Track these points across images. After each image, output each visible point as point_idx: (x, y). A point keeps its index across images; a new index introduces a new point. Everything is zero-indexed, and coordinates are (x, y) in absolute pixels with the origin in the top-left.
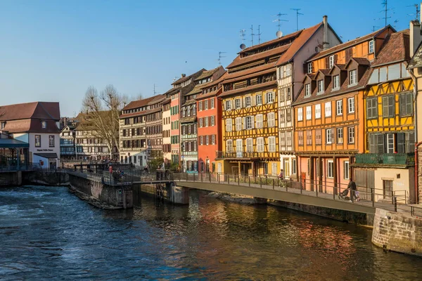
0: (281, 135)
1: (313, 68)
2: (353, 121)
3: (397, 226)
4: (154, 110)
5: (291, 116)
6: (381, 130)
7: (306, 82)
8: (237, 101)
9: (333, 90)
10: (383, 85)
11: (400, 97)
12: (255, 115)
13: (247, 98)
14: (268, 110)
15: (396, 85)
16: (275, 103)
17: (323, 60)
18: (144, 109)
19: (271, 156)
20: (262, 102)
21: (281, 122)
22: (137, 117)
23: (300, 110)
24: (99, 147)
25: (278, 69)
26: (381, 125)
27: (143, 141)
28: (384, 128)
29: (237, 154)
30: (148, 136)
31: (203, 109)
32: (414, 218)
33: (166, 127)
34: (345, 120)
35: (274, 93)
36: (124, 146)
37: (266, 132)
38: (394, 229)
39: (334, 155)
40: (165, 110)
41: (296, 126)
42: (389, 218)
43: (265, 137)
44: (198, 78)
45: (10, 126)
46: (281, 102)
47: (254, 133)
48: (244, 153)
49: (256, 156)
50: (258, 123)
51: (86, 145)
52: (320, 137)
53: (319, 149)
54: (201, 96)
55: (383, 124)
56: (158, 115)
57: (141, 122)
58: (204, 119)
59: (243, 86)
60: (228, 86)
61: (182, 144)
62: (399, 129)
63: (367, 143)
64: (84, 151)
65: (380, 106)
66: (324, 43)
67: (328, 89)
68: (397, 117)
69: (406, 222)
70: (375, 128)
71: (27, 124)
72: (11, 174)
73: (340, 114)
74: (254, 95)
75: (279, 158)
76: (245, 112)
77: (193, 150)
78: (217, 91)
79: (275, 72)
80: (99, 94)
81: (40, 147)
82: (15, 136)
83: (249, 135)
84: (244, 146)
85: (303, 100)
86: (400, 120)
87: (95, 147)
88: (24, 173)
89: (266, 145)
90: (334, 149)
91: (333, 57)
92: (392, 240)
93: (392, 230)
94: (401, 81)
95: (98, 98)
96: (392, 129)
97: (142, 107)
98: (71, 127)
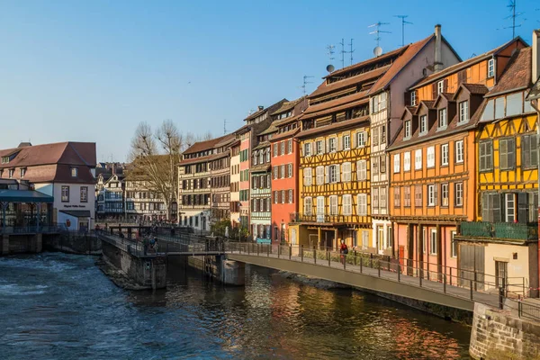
0: (374, 192)
1: (417, 98)
2: (461, 174)
3: (499, 330)
4: (221, 154)
5: (385, 166)
6: (497, 187)
7: (406, 119)
8: (318, 143)
9: (439, 130)
10: (501, 123)
11: (523, 140)
12: (341, 164)
13: (331, 140)
14: (358, 156)
15: (517, 123)
16: (367, 147)
17: (430, 87)
18: (210, 152)
19: (360, 221)
20: (350, 145)
21: (374, 175)
22: (201, 163)
23: (396, 158)
24: (155, 203)
25: (371, 100)
26: (497, 181)
27: (207, 196)
28: (501, 184)
29: (318, 217)
30: (213, 190)
31: (279, 154)
32: (521, 320)
33: (235, 178)
34: (452, 172)
35: (365, 133)
36: (184, 203)
37: (355, 188)
38: (495, 334)
39: (437, 223)
40: (234, 155)
41: (392, 180)
42: (489, 318)
43: (353, 195)
44: (277, 112)
45: (32, 173)
46: (374, 145)
47: (340, 188)
48: (327, 216)
49: (341, 221)
50: (345, 175)
51: (139, 200)
52: (421, 196)
53: (419, 213)
54: (277, 136)
55: (500, 179)
56: (225, 161)
57: (206, 170)
58: (279, 168)
59: (327, 123)
60: (308, 122)
61: (252, 201)
62: (520, 187)
63: (479, 206)
64: (136, 208)
65: (496, 153)
66: (435, 63)
67: (433, 128)
68: (519, 170)
69: (511, 326)
70: (490, 184)
71: (51, 171)
72: (29, 237)
73: (446, 164)
74: (341, 136)
75: (371, 224)
76: (328, 159)
77: (265, 210)
78: (296, 129)
79: (367, 104)
80: (153, 132)
81: (68, 201)
82: (37, 186)
83: (334, 191)
84: (326, 206)
85: (401, 142)
86: (522, 174)
87: (150, 203)
88: (45, 236)
89: (354, 205)
90: (437, 214)
91: (442, 82)
92: (492, 351)
93: (492, 336)
94: (524, 117)
95: (152, 138)
96: (513, 187)
97: (208, 150)
98: (120, 176)
